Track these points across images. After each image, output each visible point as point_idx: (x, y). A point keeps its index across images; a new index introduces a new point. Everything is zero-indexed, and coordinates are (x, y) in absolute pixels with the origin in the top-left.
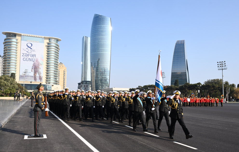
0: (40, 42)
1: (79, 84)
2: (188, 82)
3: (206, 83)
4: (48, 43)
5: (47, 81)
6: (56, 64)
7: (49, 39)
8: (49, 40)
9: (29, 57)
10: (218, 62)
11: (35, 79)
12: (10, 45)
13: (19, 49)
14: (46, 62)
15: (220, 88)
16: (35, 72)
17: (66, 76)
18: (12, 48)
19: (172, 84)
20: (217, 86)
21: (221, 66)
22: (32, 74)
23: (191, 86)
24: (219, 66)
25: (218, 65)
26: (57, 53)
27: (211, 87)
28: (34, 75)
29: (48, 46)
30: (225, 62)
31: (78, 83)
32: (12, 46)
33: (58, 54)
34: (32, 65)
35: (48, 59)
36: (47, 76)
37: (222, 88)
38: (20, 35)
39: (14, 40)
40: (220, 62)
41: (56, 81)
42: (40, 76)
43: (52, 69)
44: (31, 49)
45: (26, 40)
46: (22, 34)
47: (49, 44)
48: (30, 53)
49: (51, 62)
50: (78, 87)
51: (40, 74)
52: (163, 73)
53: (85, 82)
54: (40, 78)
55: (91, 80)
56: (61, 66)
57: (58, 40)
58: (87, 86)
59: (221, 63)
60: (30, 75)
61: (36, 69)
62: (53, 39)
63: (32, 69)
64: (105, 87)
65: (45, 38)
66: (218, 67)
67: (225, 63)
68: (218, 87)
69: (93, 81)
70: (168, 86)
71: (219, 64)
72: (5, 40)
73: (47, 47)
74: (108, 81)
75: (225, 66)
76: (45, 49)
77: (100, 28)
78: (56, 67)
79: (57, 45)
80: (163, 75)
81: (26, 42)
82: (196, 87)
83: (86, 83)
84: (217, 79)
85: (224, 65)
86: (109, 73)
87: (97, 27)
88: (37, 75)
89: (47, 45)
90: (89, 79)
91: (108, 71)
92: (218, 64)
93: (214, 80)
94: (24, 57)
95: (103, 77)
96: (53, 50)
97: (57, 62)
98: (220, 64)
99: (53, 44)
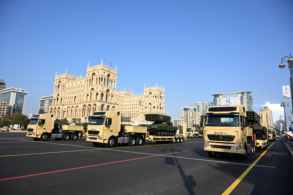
0: (235, 97)
4: (241, 96)
12: (216, 102)
13: (221, 104)
18: (218, 104)
26: (250, 102)
29: (241, 99)
32: (218, 102)
38: (222, 95)
39: (218, 99)
44: (229, 102)
45: (225, 97)
46: (223, 94)
56: (266, 110)
57: (249, 93)
62: (245, 93)
65: (238, 93)
72: (214, 99)
76: (239, 101)
81: (226, 99)
89: (240, 97)
96: (245, 101)
99: (245, 96)
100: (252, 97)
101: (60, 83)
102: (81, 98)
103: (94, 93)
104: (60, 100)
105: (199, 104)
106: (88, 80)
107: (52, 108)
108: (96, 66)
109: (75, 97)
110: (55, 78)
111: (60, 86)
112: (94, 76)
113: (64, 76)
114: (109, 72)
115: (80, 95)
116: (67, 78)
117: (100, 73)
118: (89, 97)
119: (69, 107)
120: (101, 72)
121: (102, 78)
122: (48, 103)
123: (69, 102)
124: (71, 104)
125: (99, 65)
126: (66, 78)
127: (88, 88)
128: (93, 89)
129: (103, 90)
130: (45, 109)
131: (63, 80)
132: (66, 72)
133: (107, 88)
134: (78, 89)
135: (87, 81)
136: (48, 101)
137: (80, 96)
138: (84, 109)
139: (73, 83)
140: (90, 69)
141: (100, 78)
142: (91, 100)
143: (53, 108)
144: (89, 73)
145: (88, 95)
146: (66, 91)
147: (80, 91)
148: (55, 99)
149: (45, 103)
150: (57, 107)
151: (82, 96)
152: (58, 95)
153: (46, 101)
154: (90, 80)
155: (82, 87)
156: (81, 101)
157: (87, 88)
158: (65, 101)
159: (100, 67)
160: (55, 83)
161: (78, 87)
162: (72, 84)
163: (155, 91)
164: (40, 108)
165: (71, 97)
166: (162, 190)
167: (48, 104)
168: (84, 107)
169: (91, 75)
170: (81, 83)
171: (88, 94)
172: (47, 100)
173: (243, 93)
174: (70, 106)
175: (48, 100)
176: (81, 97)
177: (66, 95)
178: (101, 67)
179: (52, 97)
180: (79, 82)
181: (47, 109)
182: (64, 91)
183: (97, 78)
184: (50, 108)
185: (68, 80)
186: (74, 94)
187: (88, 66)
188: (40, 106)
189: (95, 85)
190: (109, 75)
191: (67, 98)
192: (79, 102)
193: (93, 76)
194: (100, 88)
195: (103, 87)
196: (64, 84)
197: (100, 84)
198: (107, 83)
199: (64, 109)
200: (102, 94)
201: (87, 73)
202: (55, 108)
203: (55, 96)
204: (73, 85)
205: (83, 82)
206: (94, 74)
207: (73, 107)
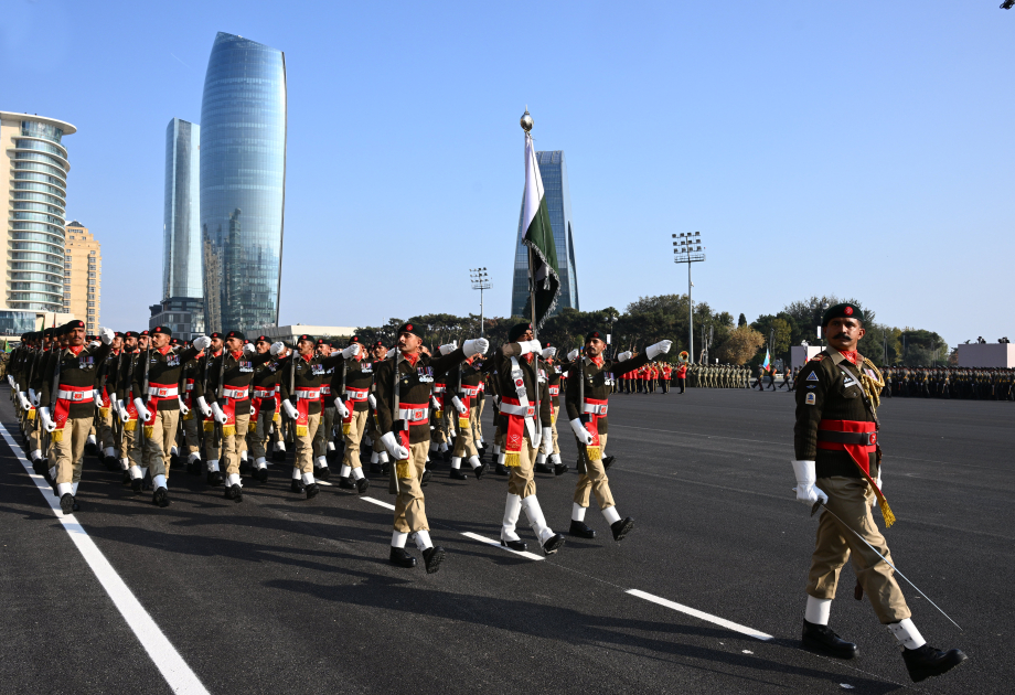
1: (155, 310)
2: (573, 306)
3: (633, 308)
4: (18, 142)
5: (13, 296)
6: (56, 229)
7: (24, 123)
8: (24, 126)
10: (674, 236)
14: (8, 217)
15: (680, 329)
17: (98, 278)
19: (515, 311)
20: (671, 319)
21: (683, 250)
23: (582, 319)
24: (679, 249)
25: (675, 244)
26: (58, 181)
27: (649, 324)
29: (18, 154)
30: (697, 233)
31: (151, 308)
33: (64, 185)
35: (16, 204)
36: (14, 275)
37: (688, 328)
40: (682, 235)
41: (53, 296)
43: (37, 247)
47: (24, 146)
49: (32, 218)
50: (151, 322)
52: (482, 272)
53: (180, 304)
55: (206, 293)
56: (78, 237)
57: (60, 130)
58: (188, 319)
59: (684, 239)
62: (40, 126)
64: (261, 323)
65: (3, 119)
66: (676, 251)
67: (698, 238)
68: (676, 325)
69: (211, 298)
70: (499, 321)
71: (679, 241)
73: (14, 155)
74: (274, 299)
75: (699, 248)
76: (6, 163)
77: (242, 90)
78: (55, 239)
79: (59, 151)
80: (483, 278)
82: (600, 325)
83: (184, 308)
84: (671, 294)
85: (694, 247)
86: (277, 267)
87: (228, 84)
89: (13, 146)
90: (195, 289)
91: (271, 262)
92: (675, 240)
93: (661, 298)
95: (251, 284)
96: (40, 168)
97: (57, 219)
98: (683, 243)
99: (39, 144)
173: (27, 125)
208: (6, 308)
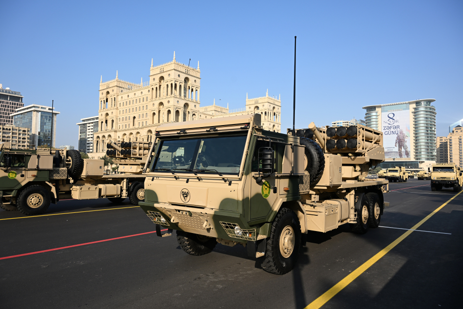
0: (404, 109)
4: (415, 109)
5: (416, 156)
8: (416, 104)
9: (392, 130)
11: (401, 155)
12: (370, 120)
13: (379, 122)
14: (414, 132)
16: (400, 147)
18: (372, 123)
22: (396, 149)
26: (431, 118)
28: (399, 150)
29: (415, 113)
32: (373, 120)
34: (396, 139)
35: (415, 128)
36: (416, 150)
38: (380, 107)
39: (374, 114)
42: (406, 151)
44: (393, 119)
45: (387, 111)
46: (382, 105)
47: (417, 110)
48: (393, 125)
49: (420, 131)
51: (406, 148)
54: (407, 154)
56: (459, 131)
57: (429, 102)
60: (393, 151)
61: (400, 142)
62: (422, 102)
63: (396, 143)
65: (410, 103)
72: (366, 114)
76: (412, 116)
79: (430, 108)
81: (388, 113)
88: (403, 150)
89: (413, 110)
94: (385, 131)
96: (422, 115)
99: (422, 108)
100: (435, 110)
101: (109, 95)
102: (144, 119)
103: (164, 111)
104: (109, 122)
105: (340, 123)
106: (153, 89)
107: (98, 137)
108: (165, 65)
109: (134, 118)
110: (100, 87)
111: (109, 100)
112: (162, 81)
113: (113, 83)
114: (187, 74)
115: (141, 114)
116: (120, 87)
117: (171, 77)
118: (156, 117)
119: (125, 134)
120: (174, 75)
121: (176, 85)
122: (92, 127)
123: (124, 126)
124: (128, 130)
125: (170, 63)
126: (117, 86)
127: (154, 102)
128: (161, 104)
129: (178, 105)
130: (88, 138)
131: (113, 91)
132: (117, 76)
133: (184, 102)
134: (138, 105)
135: (151, 90)
136: (92, 125)
137: (141, 116)
138: (150, 136)
139: (130, 94)
140: (155, 71)
141: (172, 84)
142: (159, 122)
143: (101, 136)
144: (154, 77)
145: (154, 114)
146: (119, 108)
147: (141, 108)
148: (102, 122)
149: (88, 128)
150: (106, 135)
151: (145, 115)
152: (107, 114)
153: (88, 125)
154: (157, 88)
155: (143, 101)
156: (144, 125)
157: (152, 103)
158: (119, 125)
159: (171, 65)
160: (101, 96)
161: (138, 101)
162: (128, 96)
163: (264, 104)
164: (80, 136)
165: (128, 118)
166: (249, 272)
167: (92, 130)
168: (149, 134)
169: (157, 80)
170: (143, 94)
171: (154, 112)
172: (89, 123)
173: (418, 103)
174: (128, 133)
175: (92, 123)
176: (143, 117)
177: (119, 115)
178: (173, 66)
179: (97, 118)
180: (138, 93)
181: (92, 138)
182: (115, 107)
183: (167, 85)
184: (95, 136)
185: (121, 89)
186: (132, 113)
187: (152, 65)
188: (81, 133)
189: (164, 97)
190: (186, 80)
191: (121, 119)
192: (141, 126)
193: (160, 81)
194: (173, 101)
195: (177, 100)
196: (116, 97)
197: (173, 95)
198: (185, 93)
199: (118, 138)
200: (177, 112)
201: (151, 77)
202: (104, 136)
203: (102, 118)
204: (130, 97)
205: (145, 92)
206: (162, 78)
207: (131, 134)
208: (414, 160)
